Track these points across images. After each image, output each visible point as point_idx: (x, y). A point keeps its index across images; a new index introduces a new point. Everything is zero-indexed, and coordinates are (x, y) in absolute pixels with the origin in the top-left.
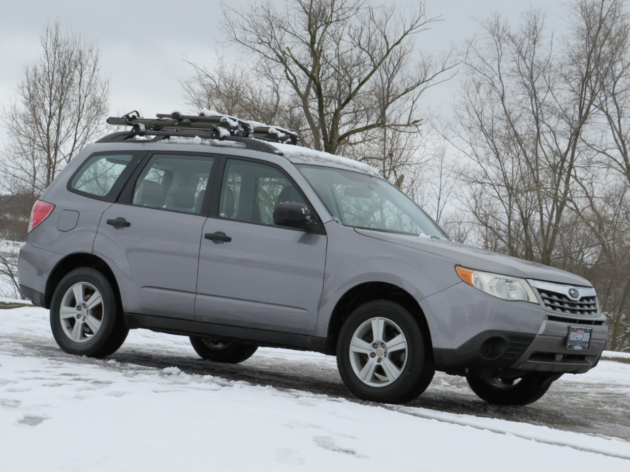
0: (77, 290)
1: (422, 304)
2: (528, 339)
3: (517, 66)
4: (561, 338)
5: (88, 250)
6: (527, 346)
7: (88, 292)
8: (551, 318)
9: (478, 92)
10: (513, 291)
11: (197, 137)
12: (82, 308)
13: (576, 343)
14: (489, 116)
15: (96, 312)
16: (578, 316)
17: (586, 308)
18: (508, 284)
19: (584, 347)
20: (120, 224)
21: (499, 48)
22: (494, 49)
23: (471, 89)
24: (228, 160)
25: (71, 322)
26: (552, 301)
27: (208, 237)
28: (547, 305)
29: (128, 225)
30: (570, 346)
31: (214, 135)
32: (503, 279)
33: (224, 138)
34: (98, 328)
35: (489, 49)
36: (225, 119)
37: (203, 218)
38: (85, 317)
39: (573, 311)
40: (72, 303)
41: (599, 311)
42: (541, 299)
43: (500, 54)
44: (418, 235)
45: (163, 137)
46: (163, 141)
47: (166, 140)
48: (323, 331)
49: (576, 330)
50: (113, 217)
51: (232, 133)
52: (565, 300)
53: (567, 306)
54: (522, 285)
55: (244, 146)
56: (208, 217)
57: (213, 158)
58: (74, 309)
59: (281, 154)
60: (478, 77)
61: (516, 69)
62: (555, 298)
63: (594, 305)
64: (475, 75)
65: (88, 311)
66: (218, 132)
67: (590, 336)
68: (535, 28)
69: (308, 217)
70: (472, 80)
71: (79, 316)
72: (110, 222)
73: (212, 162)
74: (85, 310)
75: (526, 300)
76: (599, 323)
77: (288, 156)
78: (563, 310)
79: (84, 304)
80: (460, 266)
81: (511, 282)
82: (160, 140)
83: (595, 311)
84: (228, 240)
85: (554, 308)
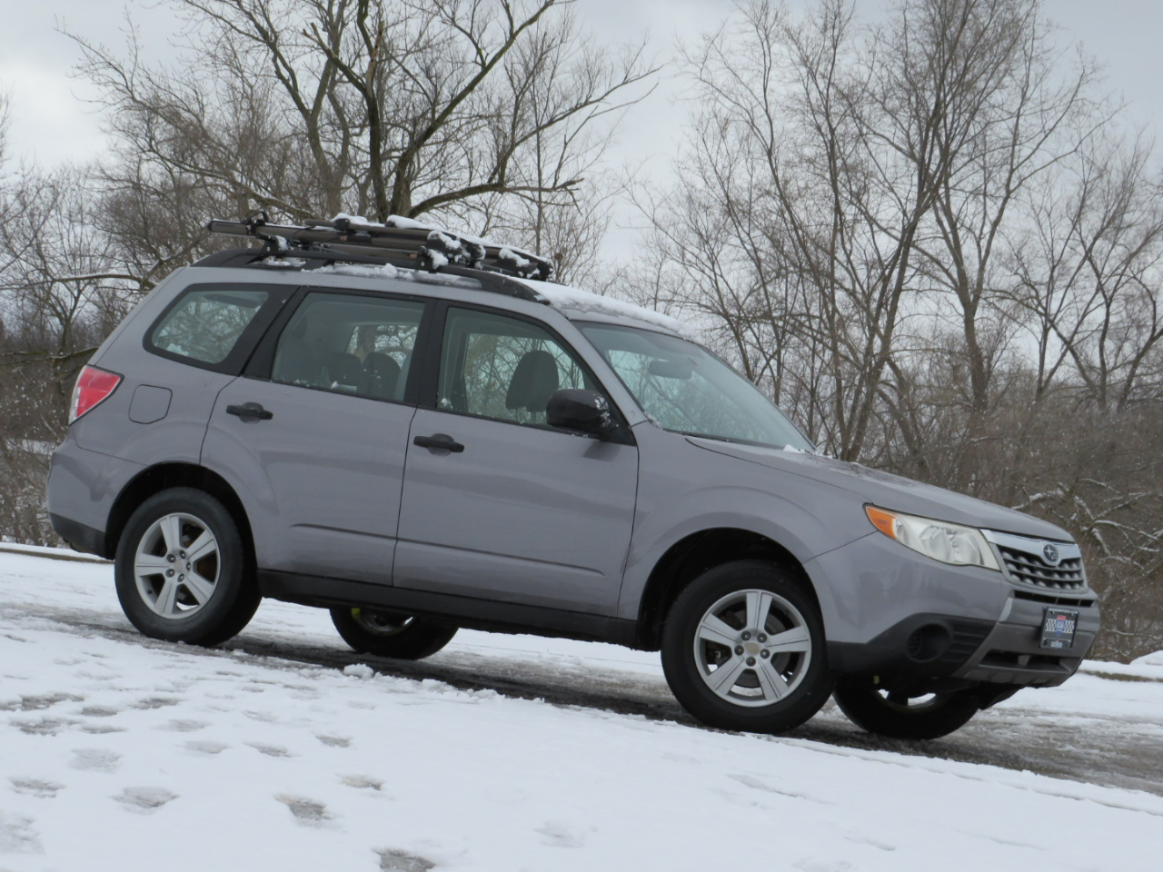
0: (170, 526)
1: (808, 568)
2: (981, 629)
3: (804, 91)
4: (1031, 628)
5: (190, 457)
6: (981, 640)
7: (190, 532)
8: (1019, 595)
9: (723, 137)
10: (957, 549)
11: (389, 265)
12: (178, 558)
13: (1054, 636)
14: (745, 186)
15: (205, 567)
16: (1056, 592)
17: (1067, 578)
18: (952, 536)
19: (1065, 643)
20: (253, 413)
21: (767, 53)
22: (757, 55)
23: (710, 131)
24: (450, 309)
25: (156, 583)
26: (1019, 566)
27: (420, 442)
28: (1012, 573)
29: (268, 416)
30: (1046, 642)
31: (423, 264)
32: (943, 529)
33: (441, 269)
34: (209, 596)
35: (748, 53)
36: (437, 235)
37: (410, 410)
38: (182, 575)
39: (1050, 583)
40: (159, 548)
41: (1085, 583)
42: (1002, 562)
43: (768, 64)
44: (782, 448)
45: (325, 261)
46: (324, 269)
47: (329, 269)
48: (630, 607)
49: (1054, 615)
50: (239, 402)
51: (451, 260)
52: (1037, 564)
53: (1040, 574)
54: (973, 539)
55: (478, 284)
56: (417, 407)
57: (423, 305)
58: (162, 560)
59: (546, 303)
60: (724, 107)
61: (803, 97)
62: (1023, 560)
63: (1078, 572)
64: (718, 104)
65: (189, 564)
66: (429, 260)
67: (1076, 624)
68: (837, 15)
69: (606, 415)
70: (712, 115)
71: (170, 573)
72: (232, 410)
73: (422, 312)
74: (184, 562)
75: (978, 563)
76: (1087, 603)
77: (558, 306)
78: (1035, 580)
79: (182, 552)
80: (873, 505)
81: (955, 533)
82: (319, 267)
83: (1080, 583)
84: (459, 448)
85: (1022, 577)
